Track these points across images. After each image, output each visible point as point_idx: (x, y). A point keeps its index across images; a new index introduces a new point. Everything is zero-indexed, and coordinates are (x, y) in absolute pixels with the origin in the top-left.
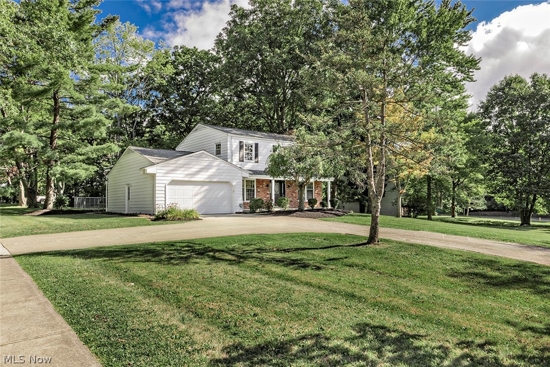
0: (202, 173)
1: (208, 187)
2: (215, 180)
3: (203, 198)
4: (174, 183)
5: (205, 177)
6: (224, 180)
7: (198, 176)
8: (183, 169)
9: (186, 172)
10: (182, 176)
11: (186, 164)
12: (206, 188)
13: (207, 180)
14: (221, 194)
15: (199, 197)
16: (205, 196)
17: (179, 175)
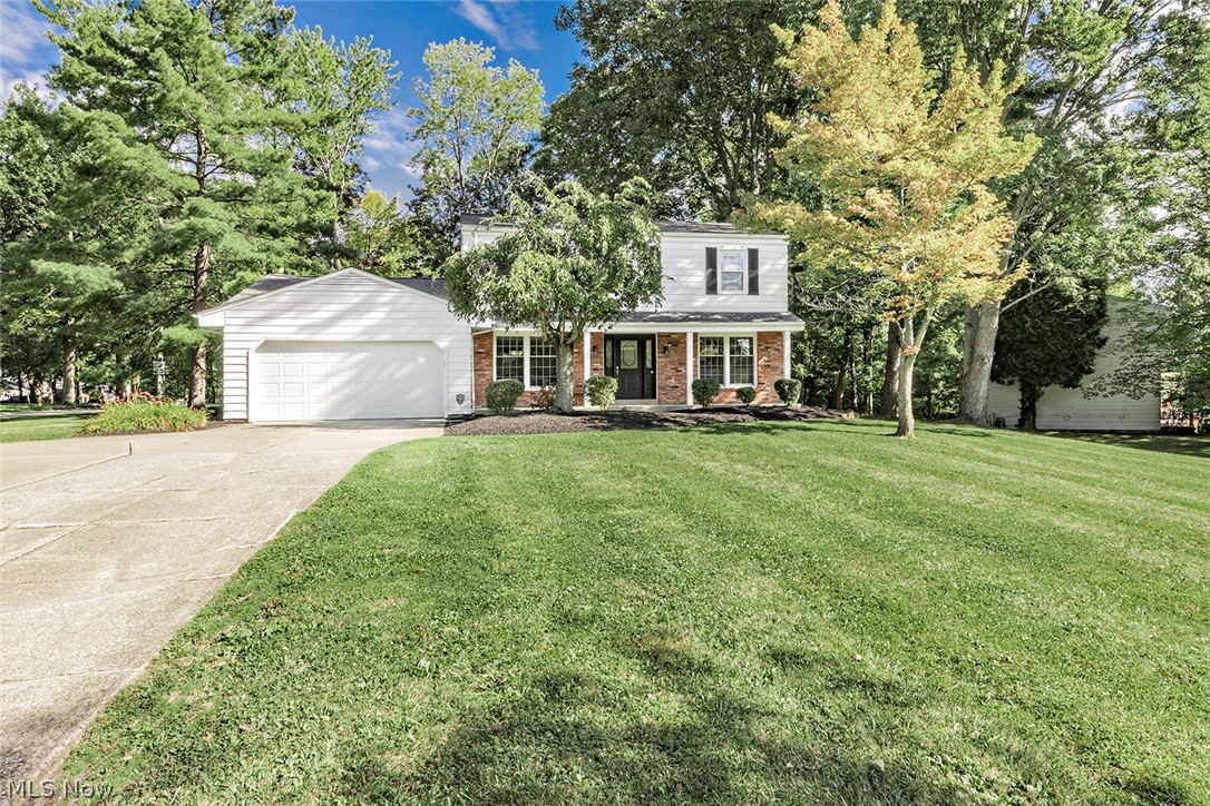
0: (345, 323)
1: (367, 354)
2: (385, 337)
3: (348, 382)
4: (270, 346)
5: (356, 330)
6: (413, 337)
7: (334, 330)
8: (291, 315)
9: (300, 322)
10: (291, 330)
11: (299, 303)
12: (360, 356)
13: (364, 338)
15: (340, 379)
16: (357, 376)
17: (282, 329)
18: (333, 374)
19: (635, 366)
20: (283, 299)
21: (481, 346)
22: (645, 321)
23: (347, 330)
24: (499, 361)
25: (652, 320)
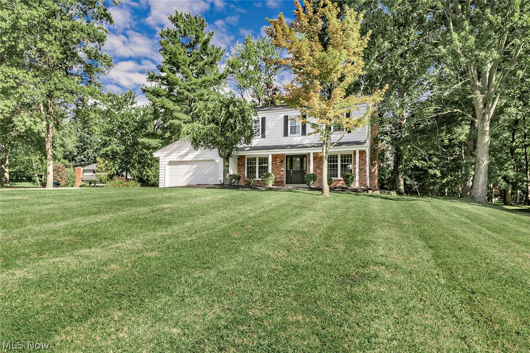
0: (190, 154)
1: (196, 165)
2: (201, 159)
3: (193, 175)
4: (171, 163)
5: (193, 156)
6: (209, 159)
7: (188, 157)
8: (176, 152)
9: (179, 154)
10: (176, 157)
11: (178, 148)
12: (195, 166)
13: (195, 160)
14: (207, 171)
15: (190, 174)
16: (194, 173)
17: (174, 157)
18: (187, 173)
19: (299, 169)
20: (175, 146)
21: (241, 162)
22: (297, 148)
23: (190, 157)
24: (248, 167)
25: (301, 147)
